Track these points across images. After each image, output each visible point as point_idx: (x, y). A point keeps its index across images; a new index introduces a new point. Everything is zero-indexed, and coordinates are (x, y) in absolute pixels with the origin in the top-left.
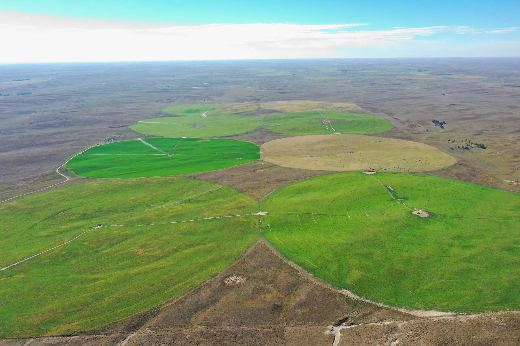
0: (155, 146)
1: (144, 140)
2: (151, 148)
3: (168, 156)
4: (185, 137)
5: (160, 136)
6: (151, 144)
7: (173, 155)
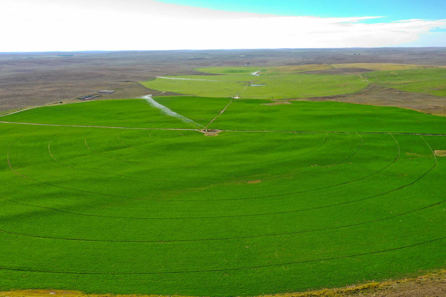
0: (173, 110)
1: (154, 99)
2: (164, 114)
3: (206, 134)
4: (237, 98)
5: (190, 95)
6: (167, 107)
7: (220, 131)
